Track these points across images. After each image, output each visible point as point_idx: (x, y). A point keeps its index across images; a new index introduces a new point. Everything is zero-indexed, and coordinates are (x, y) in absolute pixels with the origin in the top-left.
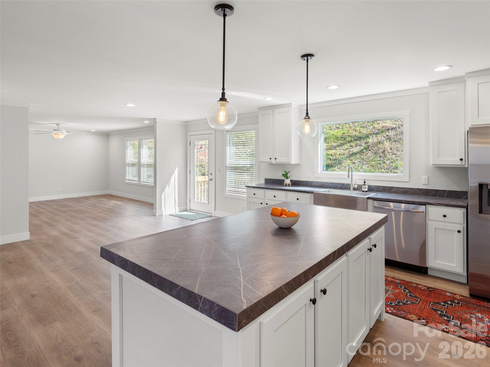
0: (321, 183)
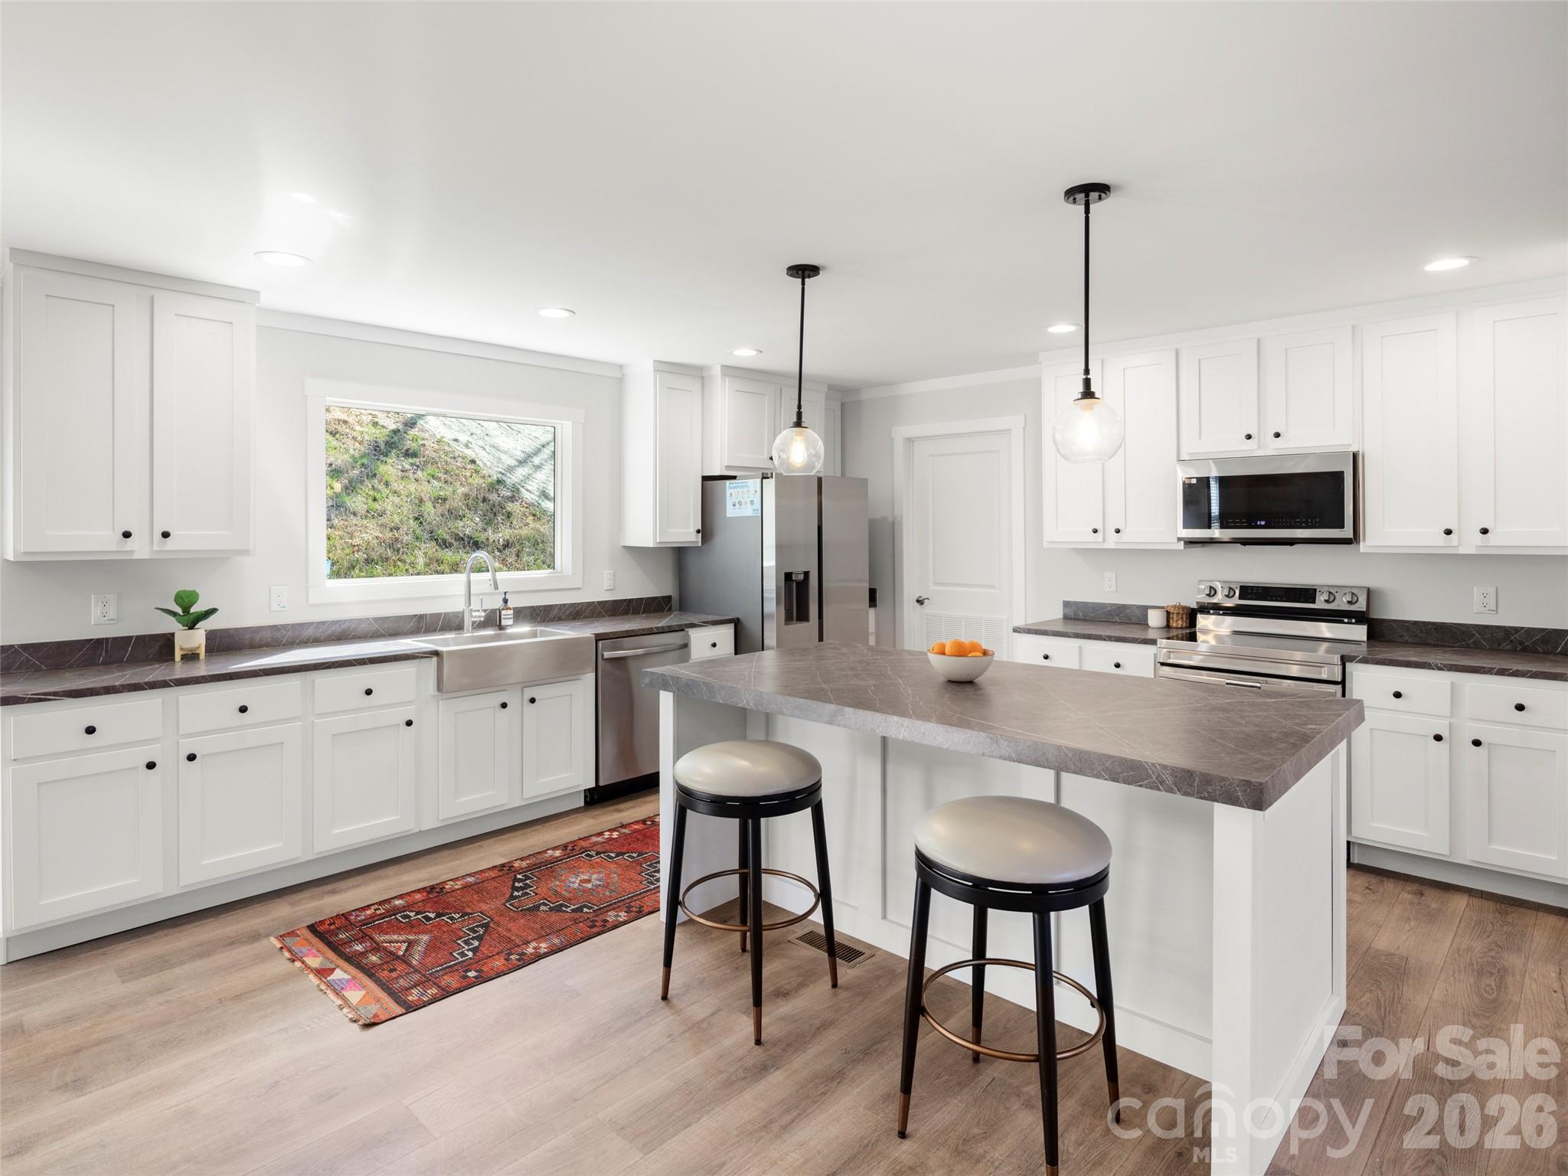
0: (340, 626)
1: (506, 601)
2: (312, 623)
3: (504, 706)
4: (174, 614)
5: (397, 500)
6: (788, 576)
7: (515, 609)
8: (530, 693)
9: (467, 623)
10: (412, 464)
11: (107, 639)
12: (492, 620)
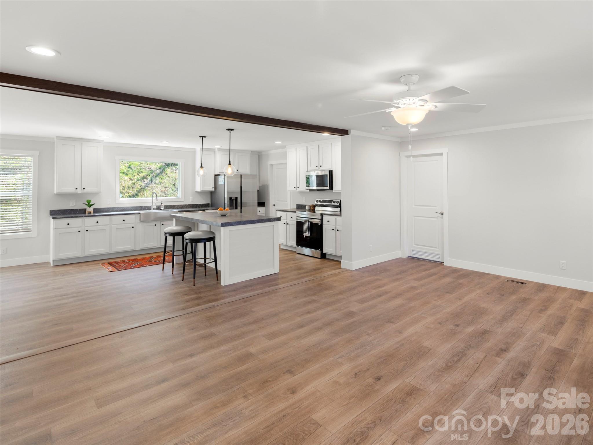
1: (162, 204)
2: (116, 207)
3: (156, 225)
4: (86, 204)
5: (168, 179)
6: (231, 198)
7: (164, 206)
8: (162, 223)
9: (152, 208)
10: (176, 168)
11: (73, 209)
12: (159, 208)
